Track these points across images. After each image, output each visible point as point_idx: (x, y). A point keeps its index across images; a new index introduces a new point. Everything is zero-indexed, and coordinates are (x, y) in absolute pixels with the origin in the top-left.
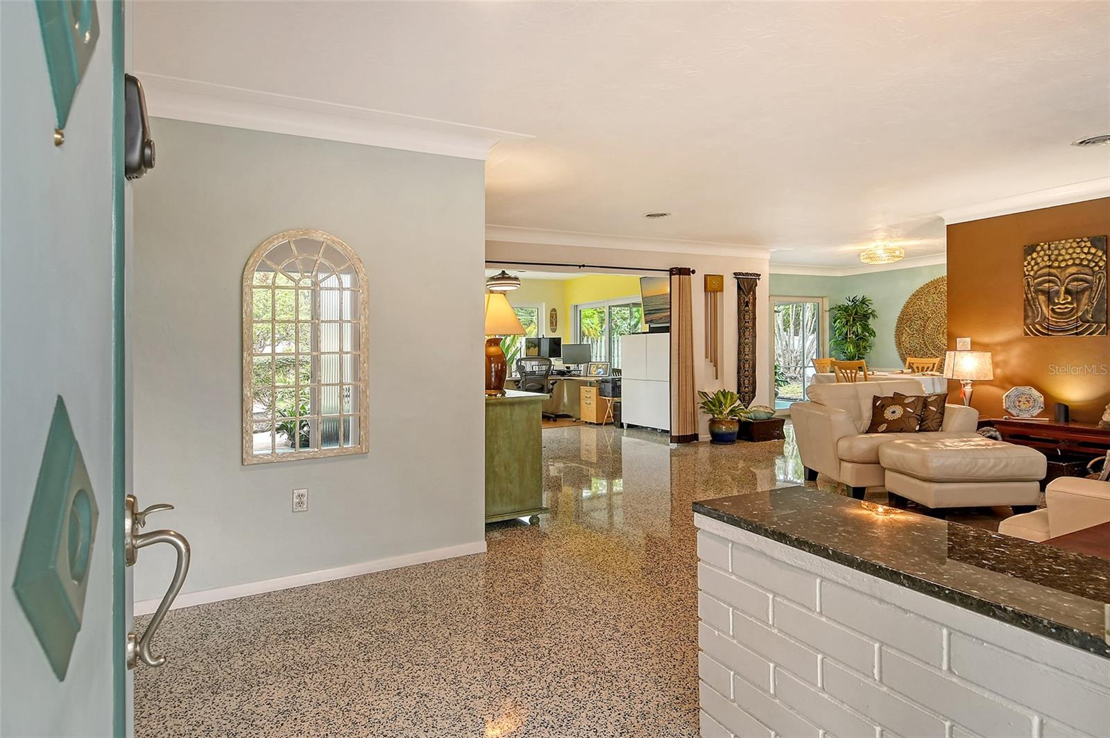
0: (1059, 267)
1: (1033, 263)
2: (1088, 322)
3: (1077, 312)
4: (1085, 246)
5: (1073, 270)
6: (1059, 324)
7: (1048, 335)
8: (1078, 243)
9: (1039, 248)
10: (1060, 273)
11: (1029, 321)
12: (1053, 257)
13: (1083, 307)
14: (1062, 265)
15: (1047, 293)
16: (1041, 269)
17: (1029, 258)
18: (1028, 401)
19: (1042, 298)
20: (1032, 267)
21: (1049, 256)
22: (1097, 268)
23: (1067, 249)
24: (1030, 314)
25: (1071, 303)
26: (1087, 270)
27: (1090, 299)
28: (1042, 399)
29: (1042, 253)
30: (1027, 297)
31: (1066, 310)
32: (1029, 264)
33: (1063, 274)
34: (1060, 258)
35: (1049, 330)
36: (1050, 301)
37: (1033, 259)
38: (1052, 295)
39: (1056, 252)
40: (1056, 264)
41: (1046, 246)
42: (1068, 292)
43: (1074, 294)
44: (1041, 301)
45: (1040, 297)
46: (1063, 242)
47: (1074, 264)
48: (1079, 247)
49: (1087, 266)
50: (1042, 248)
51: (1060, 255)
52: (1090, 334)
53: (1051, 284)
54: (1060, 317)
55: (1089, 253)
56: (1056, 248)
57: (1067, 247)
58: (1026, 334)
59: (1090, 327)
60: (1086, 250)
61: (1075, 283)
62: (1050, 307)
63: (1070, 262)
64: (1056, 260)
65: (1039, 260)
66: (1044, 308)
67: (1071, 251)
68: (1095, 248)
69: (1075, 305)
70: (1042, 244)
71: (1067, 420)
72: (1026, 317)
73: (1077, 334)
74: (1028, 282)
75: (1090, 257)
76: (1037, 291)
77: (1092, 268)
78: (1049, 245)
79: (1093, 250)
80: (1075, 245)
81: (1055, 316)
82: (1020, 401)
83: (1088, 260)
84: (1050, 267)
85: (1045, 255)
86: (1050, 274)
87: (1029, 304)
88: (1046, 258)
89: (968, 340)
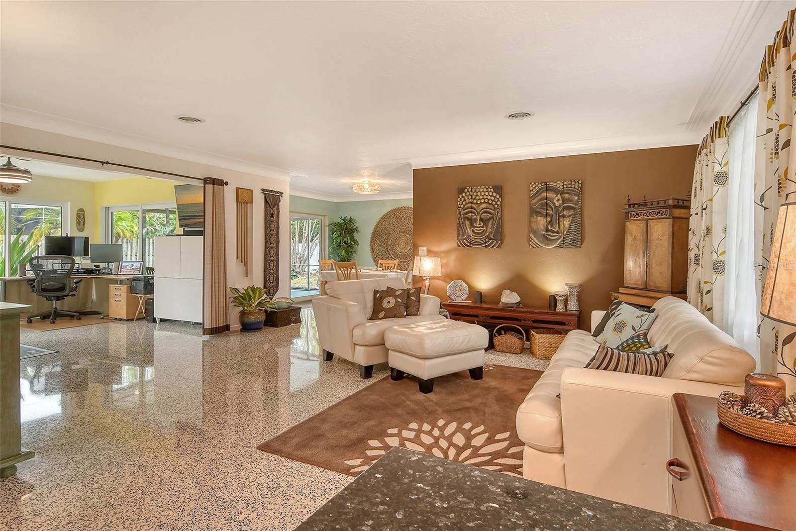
0: (477, 203)
1: (463, 200)
2: (491, 239)
3: (486, 233)
4: (490, 191)
5: (484, 206)
6: (477, 240)
7: (470, 247)
8: (487, 189)
9: (466, 190)
10: (477, 207)
11: (460, 238)
12: (474, 197)
13: (489, 230)
14: (478, 202)
15: (470, 219)
16: (467, 203)
17: (461, 196)
18: (460, 290)
19: (467, 223)
20: (462, 202)
21: (472, 196)
22: (496, 206)
23: (481, 193)
24: (461, 233)
25: (483, 227)
26: (491, 207)
27: (493, 224)
28: (467, 289)
29: (468, 194)
30: (459, 221)
31: (480, 231)
32: (461, 200)
33: (479, 208)
34: (477, 198)
35: (471, 244)
36: (472, 225)
37: (463, 197)
38: (473, 221)
39: (475, 194)
40: (475, 202)
41: (470, 189)
42: (481, 220)
43: (484, 221)
44: (467, 225)
45: (466, 222)
46: (479, 187)
47: (484, 202)
48: (487, 191)
49: (491, 204)
50: (468, 190)
51: (477, 195)
52: (493, 247)
53: (472, 214)
54: (477, 235)
55: (492, 196)
56: (475, 191)
57: (481, 191)
58: (459, 246)
59: (493, 242)
60: (491, 194)
61: (485, 214)
62: (472, 229)
63: (483, 201)
64: (475, 199)
65: (466, 198)
66: (468, 230)
67: (483, 194)
68: (496, 193)
69: (485, 228)
70: (468, 188)
71: (481, 302)
72: (459, 235)
73: (486, 247)
74: (460, 212)
75: (493, 198)
76: (465, 218)
77: (494, 205)
78: (472, 189)
79: (494, 194)
80: (485, 190)
81: (474, 235)
82: (456, 290)
83: (491, 200)
84: (472, 203)
85: (469, 195)
86: (472, 208)
87: (460, 226)
88: (470, 197)
89: (425, 249)
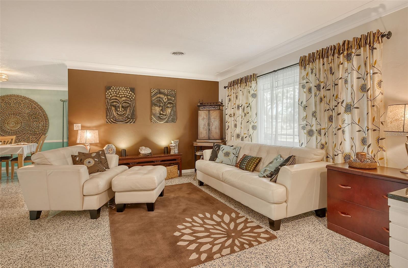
0: (119, 97)
1: (109, 94)
2: (129, 118)
3: (126, 115)
4: (128, 91)
5: (124, 99)
6: (120, 119)
7: (115, 123)
8: (126, 89)
9: (112, 88)
10: (120, 99)
11: (108, 117)
12: (117, 93)
13: (128, 113)
14: (120, 96)
15: (115, 106)
16: (113, 96)
17: (108, 91)
19: (113, 108)
20: (109, 95)
21: (116, 92)
22: (132, 99)
23: (122, 91)
24: (108, 114)
25: (123, 111)
26: (129, 100)
27: (130, 110)
28: (115, 149)
29: (113, 90)
30: (107, 107)
31: (122, 114)
32: (108, 94)
33: (121, 100)
34: (120, 93)
35: (116, 121)
36: (116, 110)
37: (109, 92)
38: (117, 107)
39: (118, 91)
40: (118, 96)
41: (115, 88)
42: (122, 107)
43: (125, 108)
44: (113, 109)
45: (112, 108)
46: (121, 87)
47: (124, 97)
48: (126, 90)
49: (129, 98)
50: (113, 88)
51: (119, 92)
52: (130, 123)
53: (117, 103)
54: (120, 116)
55: (129, 93)
56: (118, 89)
57: (122, 90)
58: (107, 123)
59: (130, 120)
60: (128, 92)
61: (125, 104)
62: (116, 112)
63: (123, 96)
64: (118, 94)
65: (112, 93)
66: (114, 112)
67: (123, 91)
68: (131, 92)
69: (125, 112)
70: (113, 87)
72: (107, 116)
73: (126, 123)
74: (108, 101)
75: (130, 95)
76: (111, 105)
77: (130, 99)
78: (116, 88)
79: (131, 93)
80: (125, 89)
81: (118, 116)
82: (109, 150)
83: (129, 96)
84: (116, 96)
85: (114, 91)
86: (116, 99)
87: (108, 111)
88: (115, 93)
89: (80, 125)
